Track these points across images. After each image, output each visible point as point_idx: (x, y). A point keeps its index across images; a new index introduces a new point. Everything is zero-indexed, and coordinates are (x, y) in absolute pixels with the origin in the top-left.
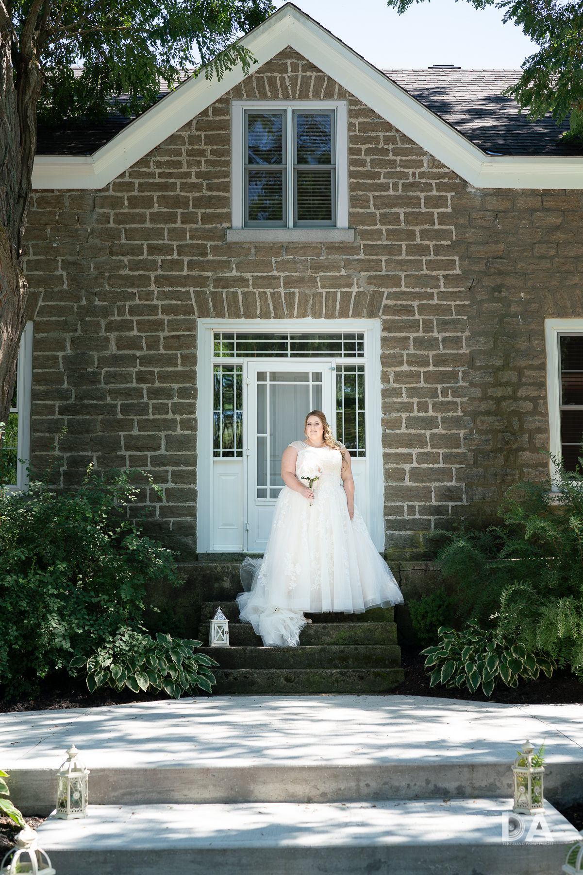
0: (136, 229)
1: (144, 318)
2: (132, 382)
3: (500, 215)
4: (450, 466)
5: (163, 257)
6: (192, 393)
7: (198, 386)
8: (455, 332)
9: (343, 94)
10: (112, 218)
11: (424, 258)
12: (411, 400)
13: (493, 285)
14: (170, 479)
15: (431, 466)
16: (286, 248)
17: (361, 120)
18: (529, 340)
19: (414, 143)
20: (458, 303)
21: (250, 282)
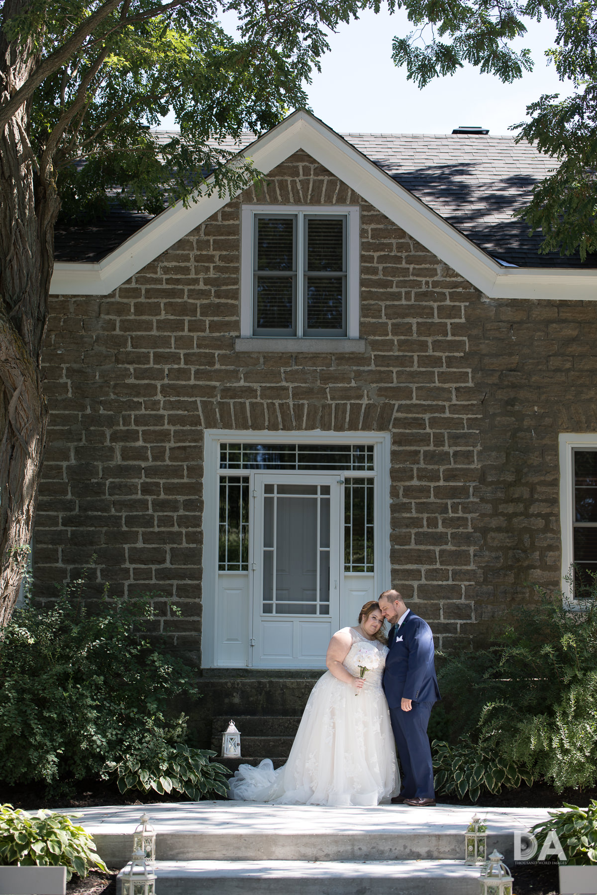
0: (142, 336)
1: (149, 428)
2: (137, 493)
3: (515, 326)
4: (459, 583)
5: (170, 366)
6: (197, 505)
7: (204, 498)
8: (467, 446)
9: (356, 199)
10: (118, 325)
11: (436, 370)
12: (420, 515)
13: (506, 399)
14: (174, 593)
15: (440, 583)
16: (296, 357)
17: (373, 226)
18: (542, 455)
19: (428, 251)
20: (470, 416)
21: (259, 393)
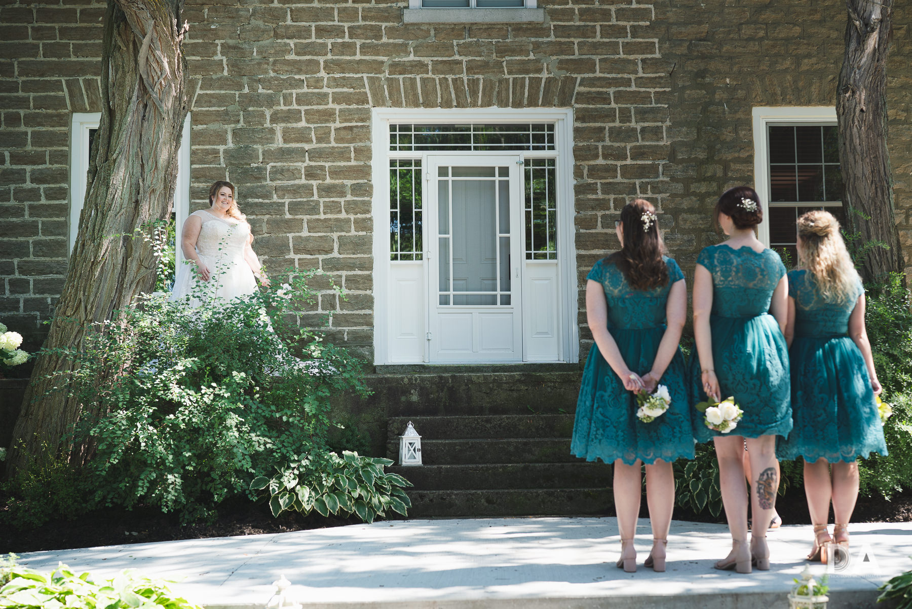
0: (303, 9)
1: (313, 107)
2: (301, 178)
5: (333, 40)
6: (365, 190)
7: (373, 182)
8: (655, 122)
11: (620, 40)
12: (607, 197)
13: (695, 70)
14: (343, 284)
16: (469, 29)
18: (736, 130)
20: (657, 89)
21: (430, 68)
